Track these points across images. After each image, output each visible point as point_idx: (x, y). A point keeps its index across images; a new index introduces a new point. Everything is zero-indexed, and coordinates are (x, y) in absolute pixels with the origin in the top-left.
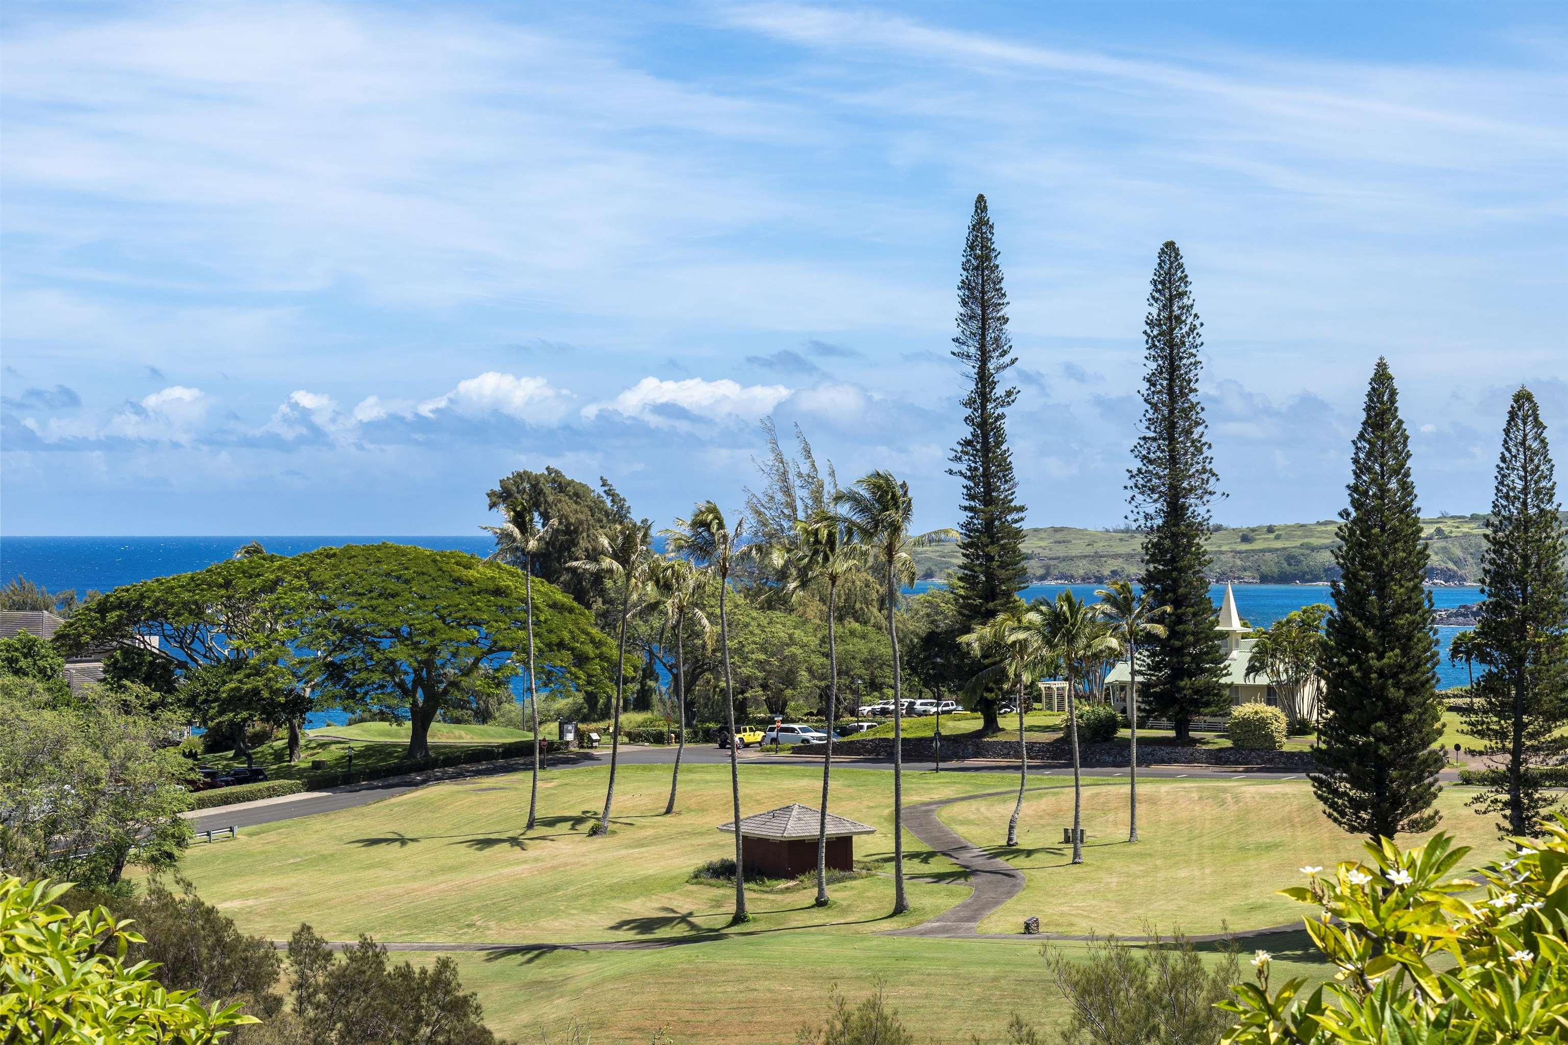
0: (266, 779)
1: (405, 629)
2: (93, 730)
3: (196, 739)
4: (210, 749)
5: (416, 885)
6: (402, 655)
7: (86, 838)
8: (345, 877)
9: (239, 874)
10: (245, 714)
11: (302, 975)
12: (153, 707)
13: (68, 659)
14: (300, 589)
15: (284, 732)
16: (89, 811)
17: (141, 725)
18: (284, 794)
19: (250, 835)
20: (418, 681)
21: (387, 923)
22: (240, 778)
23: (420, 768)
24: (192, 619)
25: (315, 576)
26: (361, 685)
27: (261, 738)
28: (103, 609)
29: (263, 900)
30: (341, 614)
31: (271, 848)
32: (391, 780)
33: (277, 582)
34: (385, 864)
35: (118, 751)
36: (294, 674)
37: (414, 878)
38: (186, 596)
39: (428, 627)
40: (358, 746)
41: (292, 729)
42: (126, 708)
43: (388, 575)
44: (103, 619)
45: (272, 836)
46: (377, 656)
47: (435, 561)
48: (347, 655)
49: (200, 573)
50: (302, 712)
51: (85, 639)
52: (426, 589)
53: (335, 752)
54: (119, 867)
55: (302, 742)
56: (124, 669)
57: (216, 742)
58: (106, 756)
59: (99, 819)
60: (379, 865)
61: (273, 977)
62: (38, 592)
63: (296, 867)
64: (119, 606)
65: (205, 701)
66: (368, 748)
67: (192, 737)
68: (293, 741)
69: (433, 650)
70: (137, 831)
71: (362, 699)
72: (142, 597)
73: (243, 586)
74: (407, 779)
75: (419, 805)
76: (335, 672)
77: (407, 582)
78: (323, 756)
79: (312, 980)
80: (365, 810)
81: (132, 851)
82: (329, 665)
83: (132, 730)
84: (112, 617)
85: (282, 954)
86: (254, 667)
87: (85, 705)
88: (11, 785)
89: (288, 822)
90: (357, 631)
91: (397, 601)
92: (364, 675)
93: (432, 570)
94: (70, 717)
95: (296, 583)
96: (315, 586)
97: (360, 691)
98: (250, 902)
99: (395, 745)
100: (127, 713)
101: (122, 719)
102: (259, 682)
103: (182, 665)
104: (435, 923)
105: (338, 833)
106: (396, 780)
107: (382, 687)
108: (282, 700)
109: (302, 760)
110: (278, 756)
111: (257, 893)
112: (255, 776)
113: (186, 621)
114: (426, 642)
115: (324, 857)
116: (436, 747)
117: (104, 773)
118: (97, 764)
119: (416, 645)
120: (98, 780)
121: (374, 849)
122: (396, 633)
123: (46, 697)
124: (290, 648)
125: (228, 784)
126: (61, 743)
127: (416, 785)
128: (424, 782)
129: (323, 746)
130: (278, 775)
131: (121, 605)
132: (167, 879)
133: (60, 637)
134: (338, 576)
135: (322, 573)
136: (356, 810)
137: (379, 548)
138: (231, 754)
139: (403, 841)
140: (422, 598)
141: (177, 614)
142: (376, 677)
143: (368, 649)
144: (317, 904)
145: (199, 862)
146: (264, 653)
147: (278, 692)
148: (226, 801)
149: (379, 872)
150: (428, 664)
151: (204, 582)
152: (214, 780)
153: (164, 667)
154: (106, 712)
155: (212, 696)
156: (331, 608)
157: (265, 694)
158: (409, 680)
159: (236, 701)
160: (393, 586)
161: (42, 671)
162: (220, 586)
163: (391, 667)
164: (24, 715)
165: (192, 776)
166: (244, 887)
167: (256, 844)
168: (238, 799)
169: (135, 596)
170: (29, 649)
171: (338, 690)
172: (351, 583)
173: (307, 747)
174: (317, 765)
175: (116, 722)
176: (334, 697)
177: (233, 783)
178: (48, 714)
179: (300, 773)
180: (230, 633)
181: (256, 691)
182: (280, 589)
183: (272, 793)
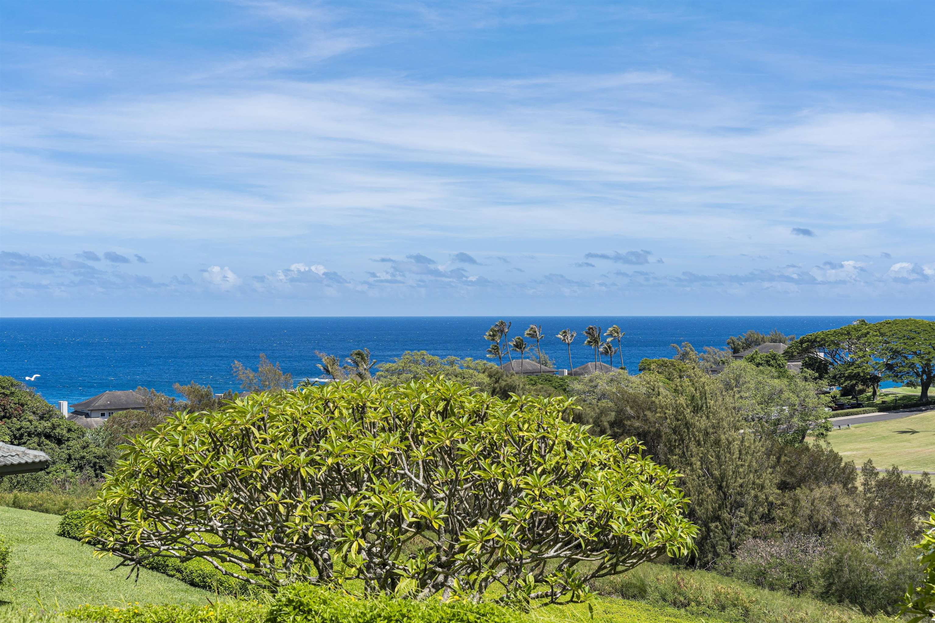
0: (863, 407)
1: (918, 352)
2: (793, 386)
3: (838, 391)
4: (843, 395)
5: (920, 449)
6: (916, 360)
7: (790, 427)
8: (891, 445)
9: (850, 442)
10: (854, 382)
11: (866, 480)
12: (815, 379)
13: (789, 360)
14: (876, 336)
15: (871, 389)
16: (792, 416)
17: (811, 386)
18: (870, 413)
19: (856, 428)
20: (924, 372)
21: (908, 463)
22: (853, 406)
23: (924, 405)
24: (834, 347)
25: (882, 331)
26: (900, 372)
27: (862, 392)
28: (802, 342)
29: (859, 452)
30: (892, 345)
31: (863, 433)
32: (912, 409)
33: (868, 333)
34: (908, 441)
35: (803, 394)
36: (873, 367)
37: (919, 447)
38: (832, 338)
39: (927, 351)
40: (900, 396)
41: (874, 388)
42: (806, 379)
43: (911, 331)
44: (802, 346)
45: (864, 428)
46: (906, 361)
47: (930, 325)
48: (894, 361)
49: (838, 330)
50: (877, 382)
51: (795, 354)
52: (926, 336)
53: (890, 398)
54: (803, 438)
55: (878, 394)
56: (810, 364)
57: (845, 392)
58: (798, 396)
59: (795, 420)
60: (905, 441)
61: (854, 479)
62: (783, 336)
63: (873, 441)
64: (808, 341)
65: (840, 377)
66: (904, 396)
67: (836, 390)
68: (874, 393)
69: (929, 360)
70: (810, 425)
71: (901, 377)
72: (816, 337)
73: (854, 334)
74: (919, 408)
75: (922, 419)
76: (890, 367)
77: (919, 333)
78: (886, 399)
79: (870, 483)
80: (902, 420)
81: (809, 432)
82: (887, 364)
83: (808, 387)
84: (805, 345)
85: (859, 471)
86: (858, 364)
87: (791, 378)
88: (763, 406)
89: (871, 423)
90: (899, 352)
91: (914, 341)
92: (901, 368)
93: (929, 329)
94: (785, 381)
95: (875, 333)
96: (882, 335)
97: (900, 375)
98: (854, 453)
99: (914, 396)
100: (806, 381)
101: (804, 383)
102: (860, 370)
103: (831, 364)
104: (927, 464)
105: (890, 428)
106: (915, 409)
107: (908, 373)
108: (869, 377)
109: (878, 400)
110: (869, 399)
111: (857, 450)
112: (859, 406)
113: (833, 347)
114: (927, 357)
115: (884, 437)
116: (931, 397)
117: (797, 402)
118: (794, 399)
119: (922, 358)
120: (795, 405)
121: (904, 435)
122: (915, 353)
123: (776, 374)
124: (872, 358)
125: (848, 408)
126: (781, 391)
127: (922, 411)
128: (925, 410)
129: (886, 395)
130: (868, 406)
131: (809, 341)
132: (822, 443)
133: (786, 353)
134: (891, 331)
135: (884, 330)
136: (898, 420)
137: (908, 321)
138: (850, 397)
139: (914, 432)
140: (925, 340)
141: (829, 345)
142: (906, 369)
143: (903, 359)
144: (880, 455)
145: (835, 437)
146: (862, 360)
147: (868, 374)
148: (847, 415)
149: (905, 443)
150: (927, 365)
151: (839, 333)
152: (841, 407)
153: (825, 365)
154: (798, 380)
155: (842, 375)
156: (888, 343)
157: (862, 374)
158: (920, 370)
159: (850, 377)
160: (913, 335)
161: (779, 365)
162: (845, 335)
163: (912, 366)
164: (768, 381)
165: (831, 405)
166: (852, 447)
167: (858, 431)
168: (852, 414)
169: (813, 337)
170: (774, 357)
171: (890, 374)
172: (896, 333)
173: (880, 396)
174: (884, 402)
175: (801, 384)
176: (889, 376)
177: (851, 408)
178: (776, 381)
179: (876, 405)
180: (850, 351)
181: (859, 373)
182: (868, 336)
183: (865, 412)
